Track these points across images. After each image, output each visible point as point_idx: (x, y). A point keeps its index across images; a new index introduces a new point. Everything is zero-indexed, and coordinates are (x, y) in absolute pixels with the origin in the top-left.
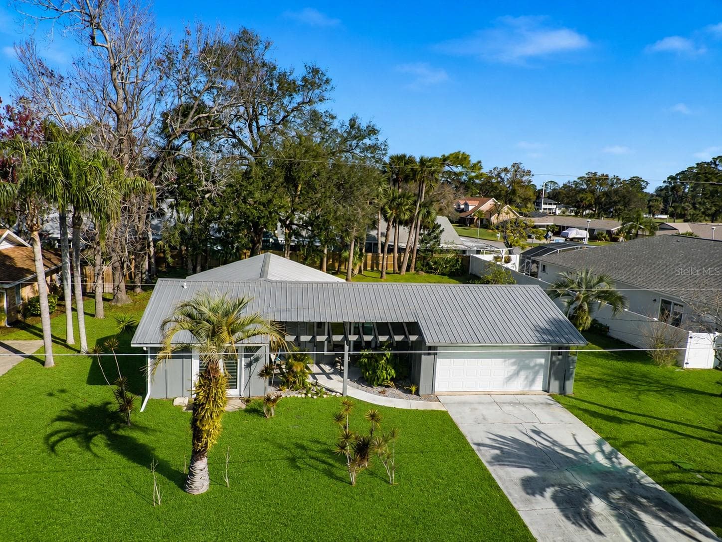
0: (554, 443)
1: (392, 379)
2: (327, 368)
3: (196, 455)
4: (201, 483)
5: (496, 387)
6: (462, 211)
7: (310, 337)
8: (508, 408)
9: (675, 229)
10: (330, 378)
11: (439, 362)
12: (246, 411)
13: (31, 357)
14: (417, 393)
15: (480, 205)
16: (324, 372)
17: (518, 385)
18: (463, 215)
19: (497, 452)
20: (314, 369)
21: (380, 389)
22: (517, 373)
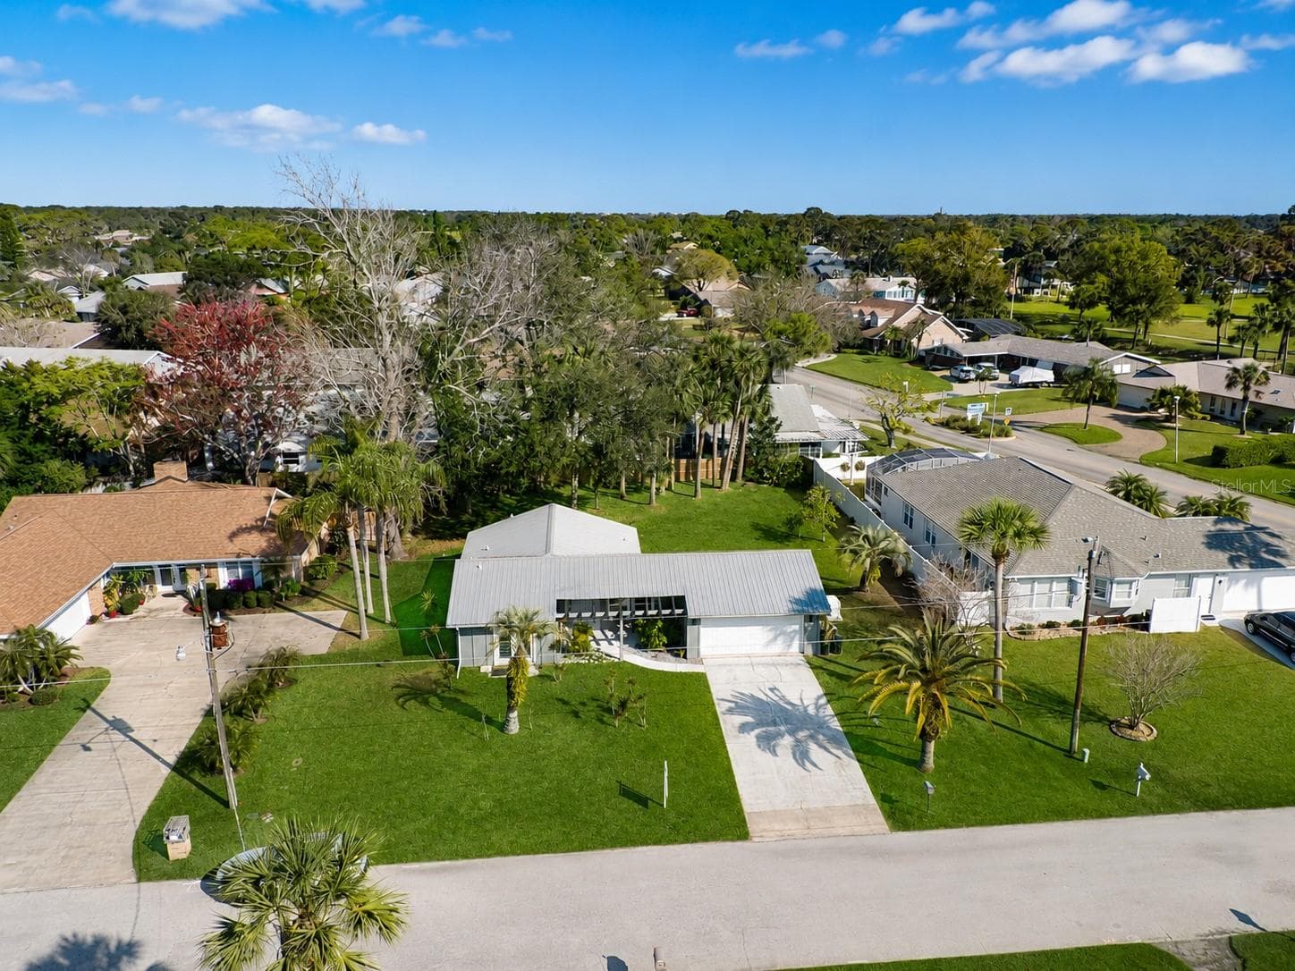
0: (783, 698)
1: (664, 645)
2: (609, 634)
3: (510, 709)
4: (514, 727)
5: (758, 650)
6: (868, 326)
7: (590, 614)
8: (760, 669)
9: (1171, 375)
10: (611, 644)
11: (703, 630)
12: (539, 676)
13: (341, 630)
14: (685, 657)
15: (896, 318)
16: (607, 639)
17: (778, 647)
18: (868, 333)
19: (733, 705)
20: (598, 634)
21: (653, 654)
22: (775, 638)
